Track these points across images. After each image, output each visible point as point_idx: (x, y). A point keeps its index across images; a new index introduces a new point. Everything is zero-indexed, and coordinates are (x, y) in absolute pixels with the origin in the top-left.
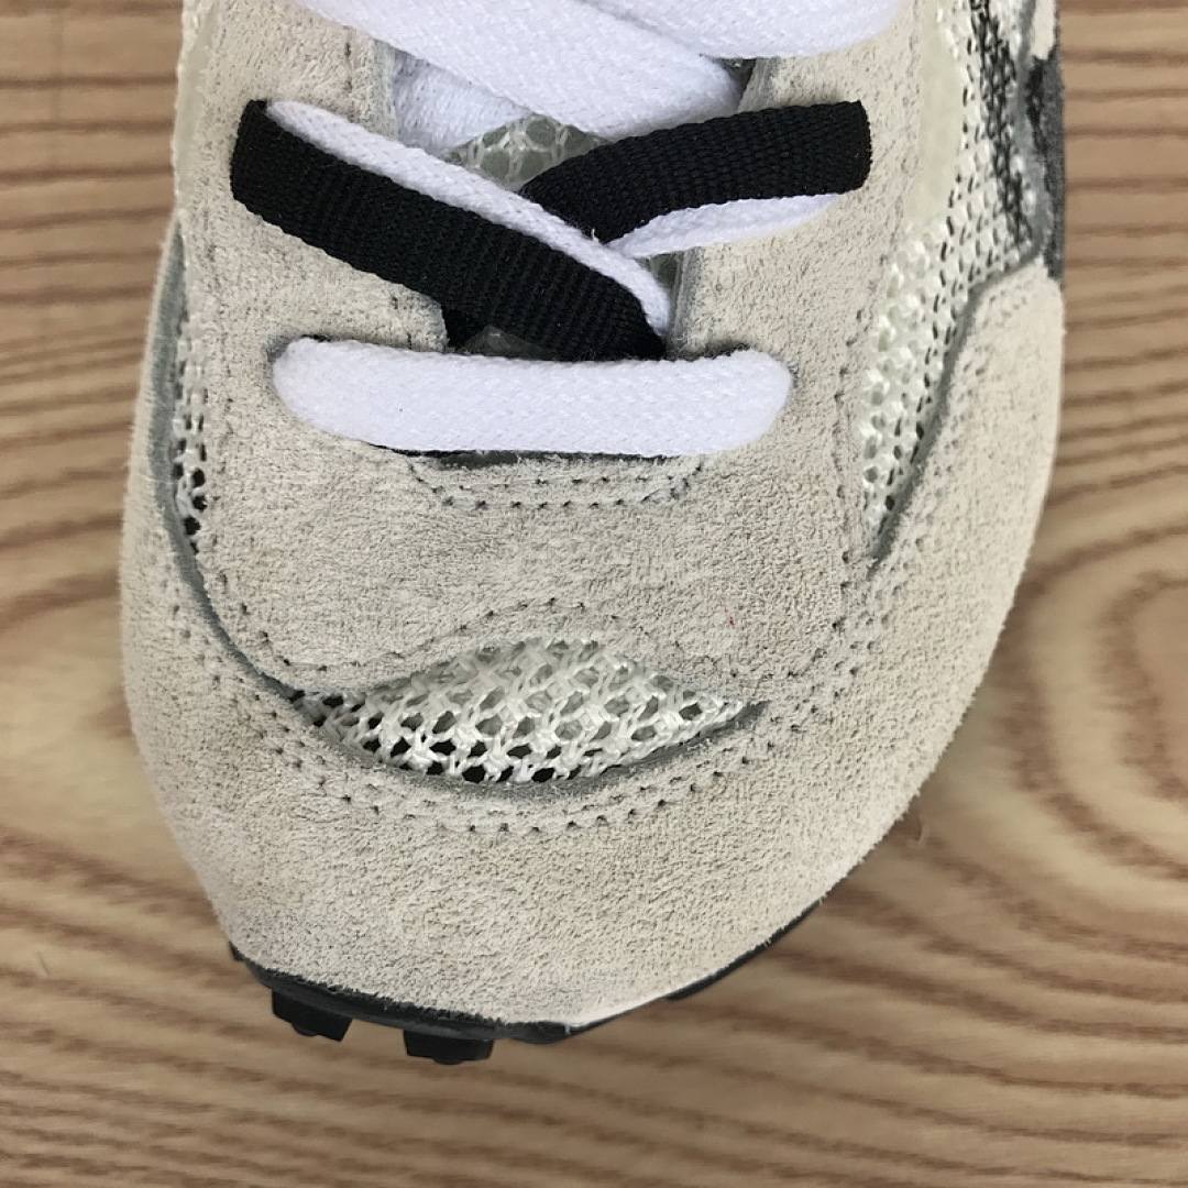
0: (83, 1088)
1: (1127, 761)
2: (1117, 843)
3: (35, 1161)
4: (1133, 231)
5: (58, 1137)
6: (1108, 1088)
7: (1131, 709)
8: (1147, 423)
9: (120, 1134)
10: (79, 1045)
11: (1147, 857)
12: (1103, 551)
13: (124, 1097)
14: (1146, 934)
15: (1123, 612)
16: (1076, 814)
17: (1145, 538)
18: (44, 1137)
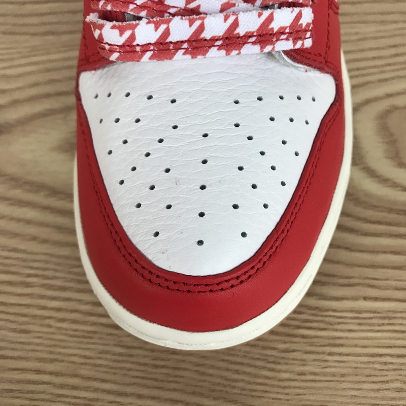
0: (46, 254)
1: (387, 158)
2: (384, 181)
3: (29, 276)
4: (382, 14)
5: (37, 268)
6: (385, 252)
7: (387, 143)
8: (390, 65)
9: (58, 268)
10: (45, 241)
11: (395, 185)
12: (376, 99)
13: (59, 257)
14: (395, 207)
15: (384, 116)
16: (371, 173)
17: (389, 96)
18: (32, 268)
